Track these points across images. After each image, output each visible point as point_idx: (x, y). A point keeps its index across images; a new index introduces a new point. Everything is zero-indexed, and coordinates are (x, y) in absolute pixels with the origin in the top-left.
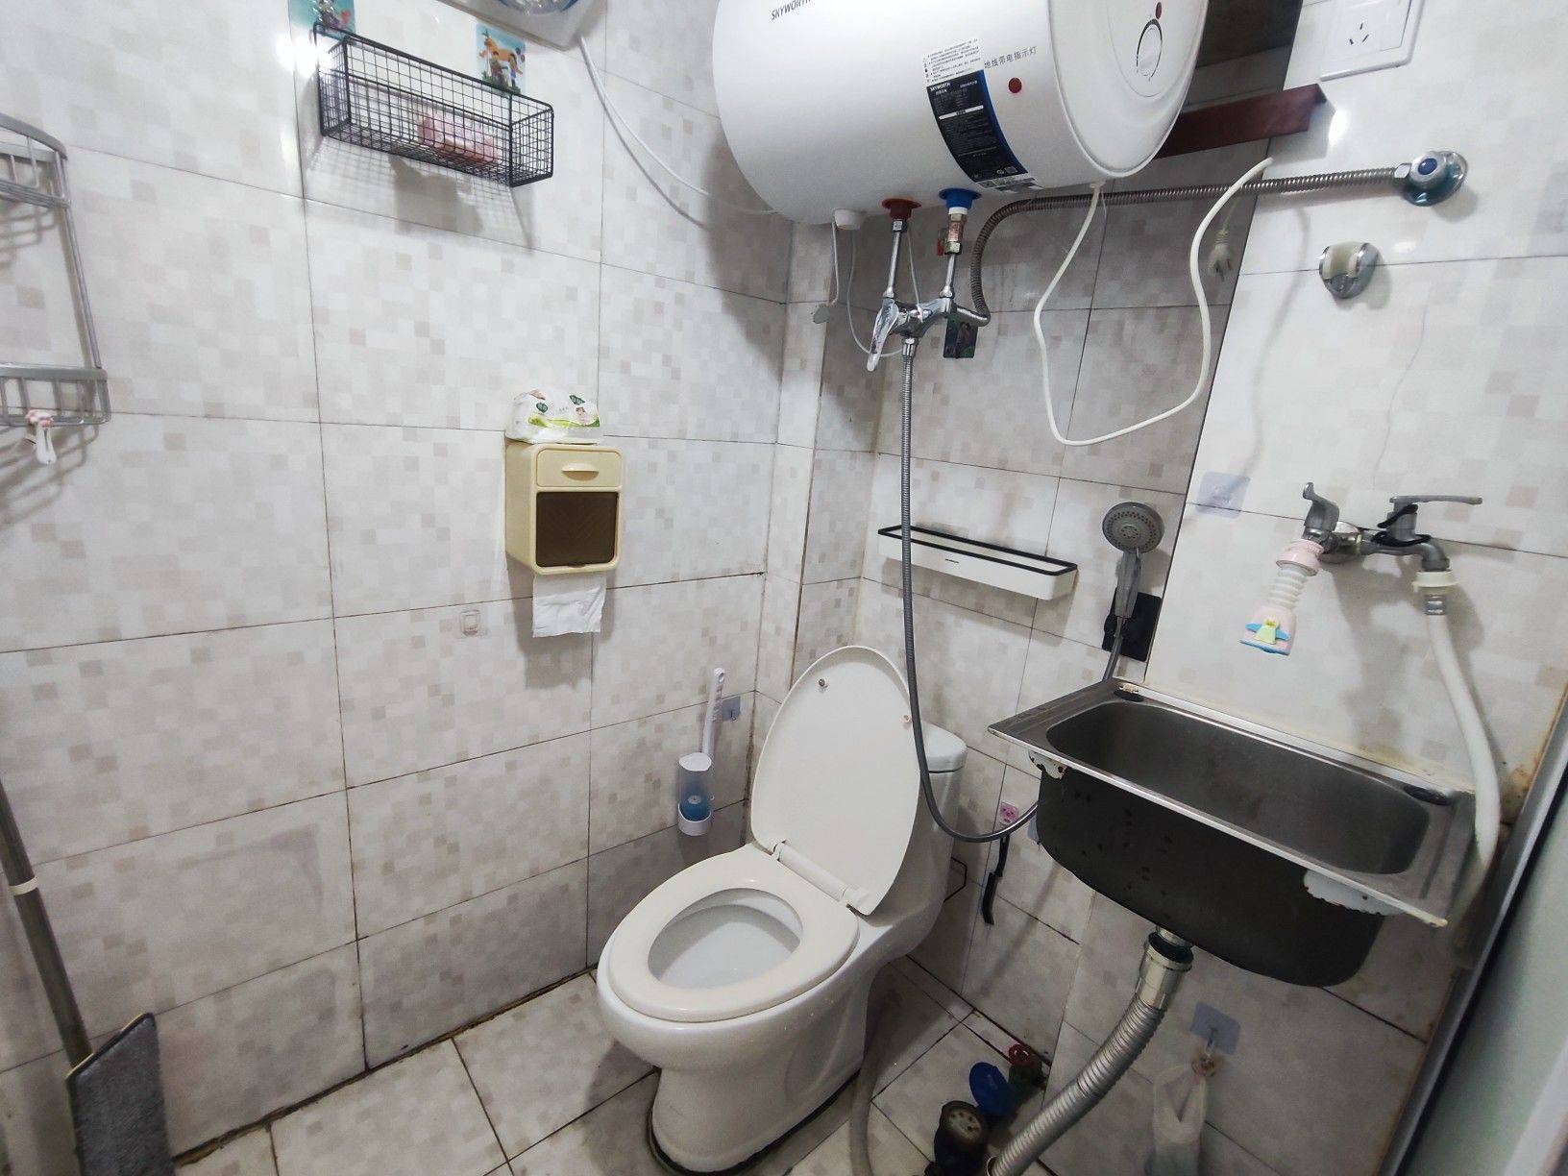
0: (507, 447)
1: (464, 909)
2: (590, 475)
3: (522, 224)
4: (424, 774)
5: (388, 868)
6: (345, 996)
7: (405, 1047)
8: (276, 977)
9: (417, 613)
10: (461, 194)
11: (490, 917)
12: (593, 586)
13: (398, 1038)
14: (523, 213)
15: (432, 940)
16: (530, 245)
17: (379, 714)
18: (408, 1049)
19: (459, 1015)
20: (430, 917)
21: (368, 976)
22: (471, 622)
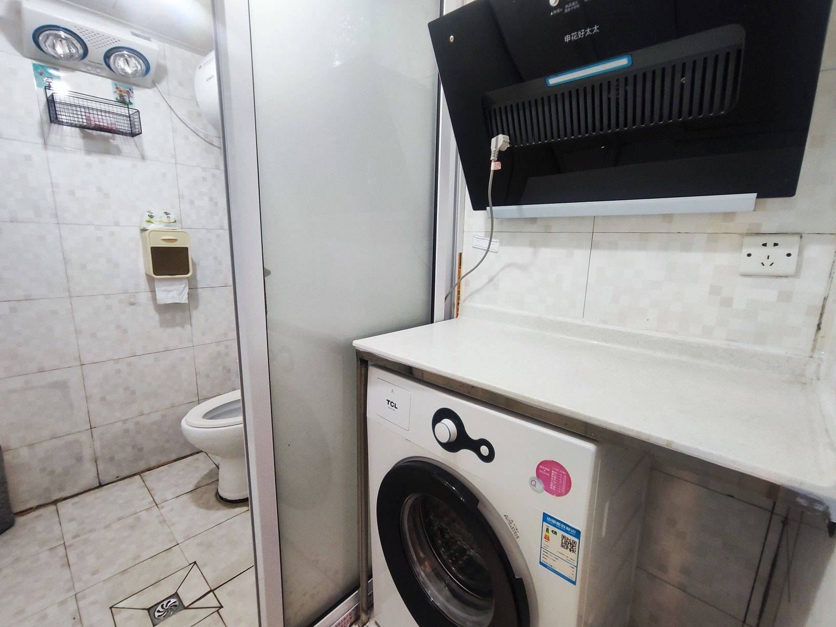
0: (141, 232)
1: (141, 419)
2: (175, 240)
3: (139, 151)
4: (116, 361)
5: (103, 399)
6: (87, 453)
7: (118, 477)
8: (54, 441)
9: (108, 296)
10: (112, 141)
11: (153, 423)
12: (183, 284)
13: (114, 473)
14: (139, 146)
15: (127, 431)
16: (143, 158)
17: (94, 335)
18: (119, 478)
19: (142, 465)
20: (125, 421)
21: (98, 444)
22: (132, 300)
